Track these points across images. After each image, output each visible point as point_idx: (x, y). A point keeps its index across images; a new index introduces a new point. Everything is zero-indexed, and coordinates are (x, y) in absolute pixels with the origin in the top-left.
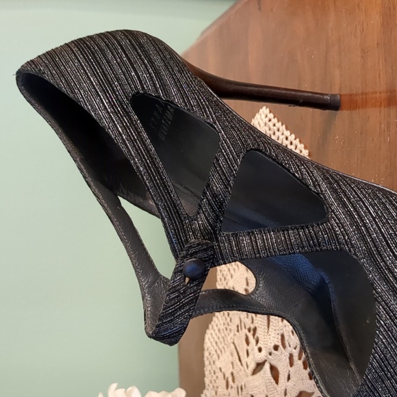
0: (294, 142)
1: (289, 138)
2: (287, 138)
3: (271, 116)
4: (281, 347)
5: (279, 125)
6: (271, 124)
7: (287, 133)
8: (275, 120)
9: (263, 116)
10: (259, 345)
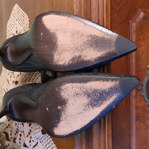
0: (24, 14)
1: (23, 13)
2: (22, 13)
3: (18, 6)
4: (20, 75)
5: (20, 9)
6: (18, 9)
7: (23, 11)
8: (19, 8)
9: (16, 7)
10: (14, 76)
